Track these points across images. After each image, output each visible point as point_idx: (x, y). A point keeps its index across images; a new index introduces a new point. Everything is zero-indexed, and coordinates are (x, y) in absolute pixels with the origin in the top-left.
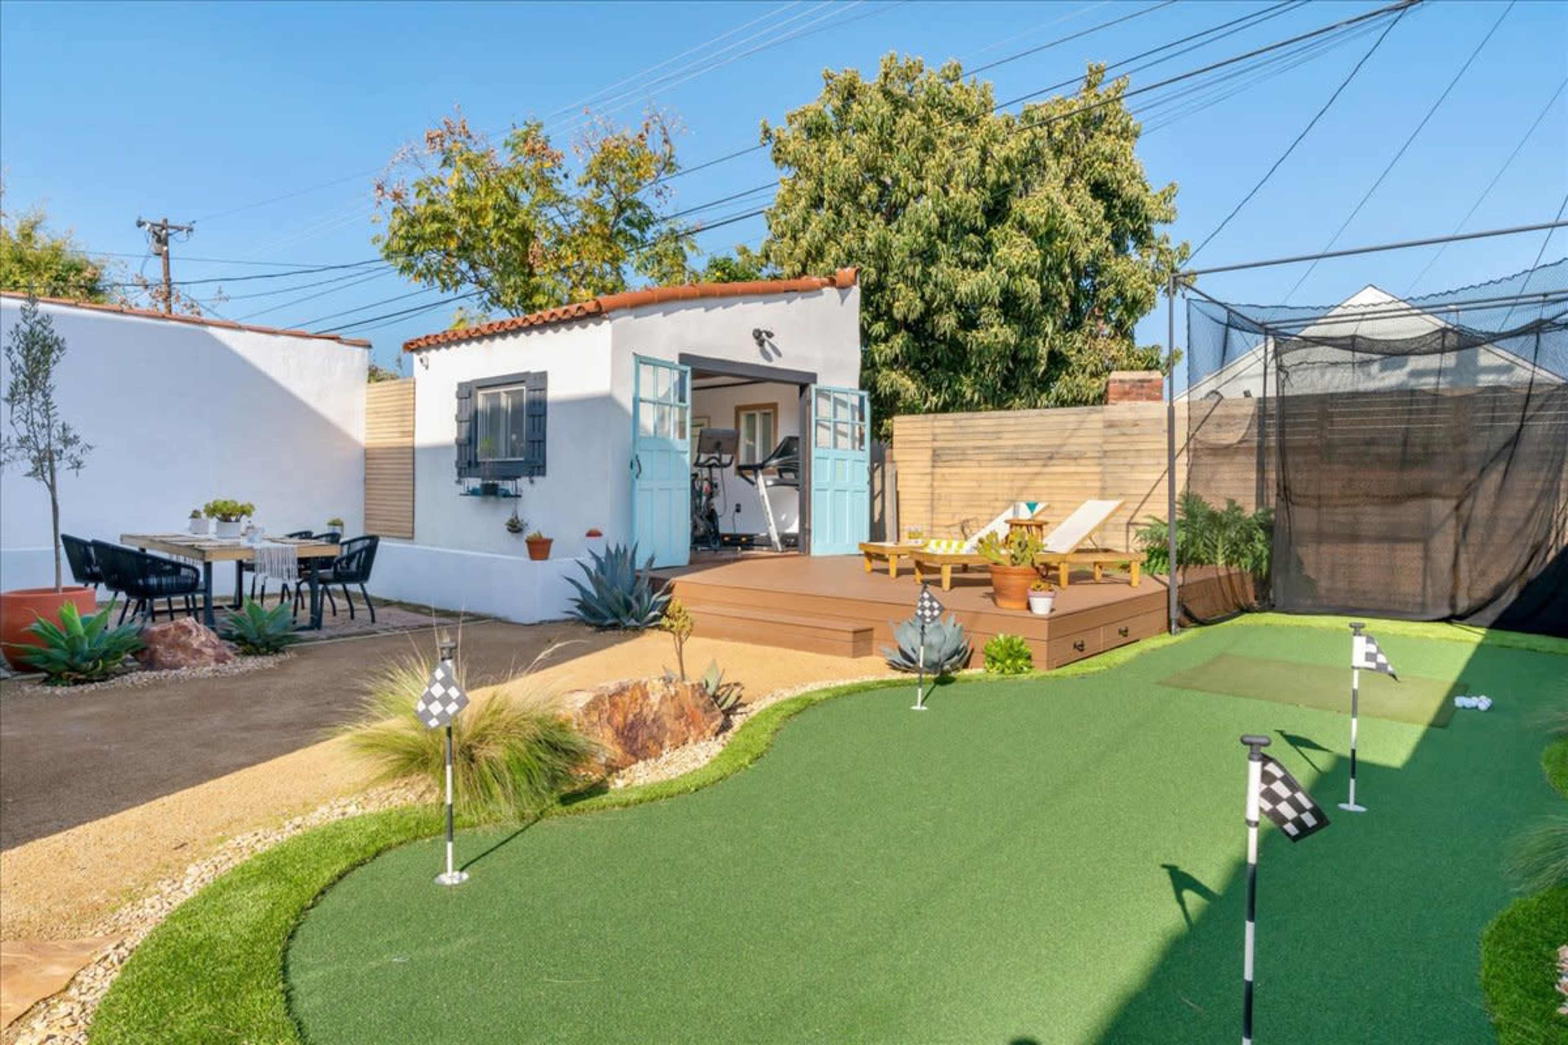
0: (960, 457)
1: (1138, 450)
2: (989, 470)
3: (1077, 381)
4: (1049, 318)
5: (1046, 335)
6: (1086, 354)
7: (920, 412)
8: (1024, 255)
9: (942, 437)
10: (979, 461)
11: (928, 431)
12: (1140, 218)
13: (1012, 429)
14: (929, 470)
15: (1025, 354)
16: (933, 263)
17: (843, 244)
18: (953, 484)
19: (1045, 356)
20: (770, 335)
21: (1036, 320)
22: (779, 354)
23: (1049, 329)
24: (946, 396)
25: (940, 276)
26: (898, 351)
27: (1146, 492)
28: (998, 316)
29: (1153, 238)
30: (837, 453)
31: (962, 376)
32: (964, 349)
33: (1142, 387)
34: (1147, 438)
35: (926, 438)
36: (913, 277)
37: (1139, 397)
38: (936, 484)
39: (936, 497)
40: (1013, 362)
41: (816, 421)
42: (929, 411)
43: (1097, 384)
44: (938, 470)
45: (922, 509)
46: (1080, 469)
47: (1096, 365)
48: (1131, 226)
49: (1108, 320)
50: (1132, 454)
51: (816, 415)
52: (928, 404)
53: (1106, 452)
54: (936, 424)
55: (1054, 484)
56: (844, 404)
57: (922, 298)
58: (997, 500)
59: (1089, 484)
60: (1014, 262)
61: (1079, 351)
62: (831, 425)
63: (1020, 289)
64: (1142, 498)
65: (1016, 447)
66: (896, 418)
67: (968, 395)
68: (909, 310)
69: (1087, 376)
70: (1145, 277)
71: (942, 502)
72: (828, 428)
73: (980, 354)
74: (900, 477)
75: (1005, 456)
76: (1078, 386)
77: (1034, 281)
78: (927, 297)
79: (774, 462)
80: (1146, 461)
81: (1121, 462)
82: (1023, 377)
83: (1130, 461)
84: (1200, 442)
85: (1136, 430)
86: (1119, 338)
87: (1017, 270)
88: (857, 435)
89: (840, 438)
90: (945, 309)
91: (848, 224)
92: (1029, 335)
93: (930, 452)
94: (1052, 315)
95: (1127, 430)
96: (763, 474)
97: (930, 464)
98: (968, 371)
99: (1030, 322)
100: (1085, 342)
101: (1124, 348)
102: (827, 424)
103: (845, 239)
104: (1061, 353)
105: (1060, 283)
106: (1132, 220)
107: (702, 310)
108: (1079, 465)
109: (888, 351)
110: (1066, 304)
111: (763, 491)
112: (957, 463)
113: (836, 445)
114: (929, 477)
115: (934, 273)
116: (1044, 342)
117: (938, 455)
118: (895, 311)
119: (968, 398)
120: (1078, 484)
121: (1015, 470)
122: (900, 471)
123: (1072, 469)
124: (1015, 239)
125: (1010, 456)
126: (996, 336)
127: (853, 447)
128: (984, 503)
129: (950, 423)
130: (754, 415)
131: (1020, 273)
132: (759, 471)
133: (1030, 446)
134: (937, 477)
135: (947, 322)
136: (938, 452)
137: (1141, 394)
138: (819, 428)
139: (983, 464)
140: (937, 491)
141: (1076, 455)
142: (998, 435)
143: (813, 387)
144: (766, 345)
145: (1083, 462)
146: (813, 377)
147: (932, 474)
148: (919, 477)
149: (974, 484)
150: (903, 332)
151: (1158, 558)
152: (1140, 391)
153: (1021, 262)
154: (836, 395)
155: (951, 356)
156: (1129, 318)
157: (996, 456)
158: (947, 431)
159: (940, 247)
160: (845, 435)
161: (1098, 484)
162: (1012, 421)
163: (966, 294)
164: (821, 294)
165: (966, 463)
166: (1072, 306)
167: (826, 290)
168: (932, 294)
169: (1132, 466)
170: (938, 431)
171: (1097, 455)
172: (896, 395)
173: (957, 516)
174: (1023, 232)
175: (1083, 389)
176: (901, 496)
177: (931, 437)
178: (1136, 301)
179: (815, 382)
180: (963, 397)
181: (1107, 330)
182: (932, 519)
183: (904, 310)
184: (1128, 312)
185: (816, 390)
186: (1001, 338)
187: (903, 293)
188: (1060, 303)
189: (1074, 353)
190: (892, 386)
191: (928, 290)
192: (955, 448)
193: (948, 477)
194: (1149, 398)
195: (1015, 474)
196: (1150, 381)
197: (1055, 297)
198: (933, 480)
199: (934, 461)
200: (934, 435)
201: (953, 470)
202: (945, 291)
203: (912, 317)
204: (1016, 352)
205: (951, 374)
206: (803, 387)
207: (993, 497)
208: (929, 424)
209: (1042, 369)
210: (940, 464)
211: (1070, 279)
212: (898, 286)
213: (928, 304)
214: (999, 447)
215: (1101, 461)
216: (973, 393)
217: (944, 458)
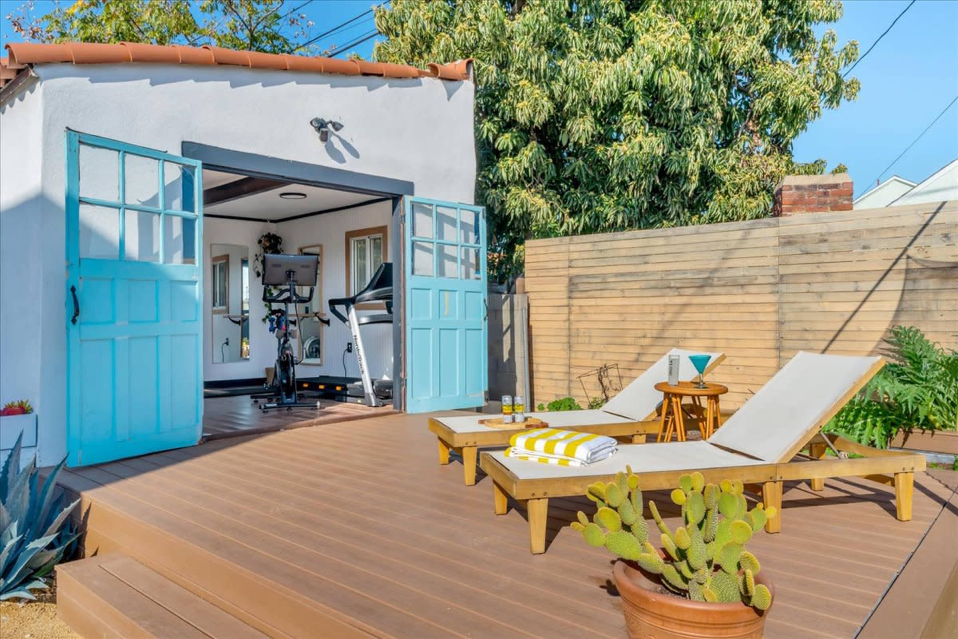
0: (600, 286)
1: (826, 274)
2: (636, 301)
3: (732, 201)
4: (700, 129)
5: (697, 149)
6: (740, 173)
7: (556, 236)
8: (672, 40)
9: (580, 263)
10: (623, 290)
11: (561, 256)
12: (799, 19)
13: (662, 250)
14: (565, 302)
15: (674, 168)
16: (563, 56)
17: (456, 36)
18: (593, 317)
19: (697, 172)
20: (337, 126)
21: (686, 130)
22: (356, 154)
23: (701, 141)
24: (585, 219)
25: (571, 69)
26: (527, 165)
27: (838, 327)
28: (642, 124)
29: (813, 41)
30: (443, 283)
31: (603, 196)
32: (606, 166)
33: (825, 194)
34: (838, 257)
35: (561, 265)
36: (537, 70)
37: (821, 206)
38: (572, 317)
39: (573, 333)
40: (660, 178)
41: (413, 243)
42: (566, 234)
43: (754, 204)
44: (575, 302)
45: (560, 347)
46: (748, 299)
47: (753, 184)
48: (789, 27)
49: (763, 133)
50: (820, 278)
51: (413, 233)
52: (565, 227)
53: (782, 276)
54: (572, 248)
55: (715, 317)
56: (453, 222)
57: (552, 97)
58: (644, 337)
59: (762, 317)
60: (660, 48)
61: (733, 169)
62: (434, 248)
63: (667, 83)
64: (832, 335)
65: (668, 272)
66: (528, 243)
67: (611, 218)
68: (535, 111)
69: (743, 196)
70: (808, 82)
71: (580, 340)
72: (429, 251)
73: (622, 166)
74: (532, 310)
75: (653, 283)
76: (733, 206)
77: (685, 73)
78: (557, 94)
79: (369, 294)
80: (838, 287)
81: (804, 288)
82: (672, 196)
83: (815, 288)
84: (916, 261)
85: (824, 247)
86: (776, 154)
87: (664, 59)
88: (472, 260)
89: (448, 264)
90: (579, 113)
91: (463, 15)
92: (678, 148)
93: (567, 280)
94: (703, 126)
95: (811, 247)
96: (356, 309)
97: (565, 295)
98: (610, 191)
99: (679, 131)
100: (738, 159)
101: (784, 163)
102: (429, 246)
103: (457, 31)
104: (713, 173)
105: (712, 91)
106: (790, 20)
107: (227, 83)
108: (748, 293)
109: (516, 165)
110: (719, 115)
111: (356, 330)
112: (597, 294)
113: (441, 272)
114: (566, 310)
115: (564, 66)
116: (695, 155)
117: (573, 284)
118: (519, 113)
119: (611, 221)
120: (747, 317)
121: (667, 300)
122: (533, 303)
123: (739, 299)
124: (660, 24)
125: (660, 284)
126: (641, 147)
127: (467, 276)
128: (629, 340)
129: (588, 247)
130: (364, 241)
131: (665, 63)
132: (352, 306)
133: (685, 272)
134: (575, 309)
135: (582, 126)
136: (576, 281)
137: (825, 203)
138: (417, 252)
139: (627, 293)
140: (574, 326)
141: (742, 281)
142: (644, 258)
143: (407, 199)
144: (333, 139)
145: (753, 289)
146: (409, 188)
147: (568, 306)
148: (555, 310)
149: (616, 317)
150: (534, 144)
151: (865, 417)
152: (822, 199)
153: (669, 48)
154: (440, 210)
155: (590, 172)
156: (789, 130)
157: (643, 285)
158: (586, 255)
159: (570, 36)
160: (453, 259)
161: (774, 317)
162: (661, 242)
163: (603, 89)
164: (420, 84)
165: (607, 293)
166: (724, 119)
167: (425, 80)
168: (563, 93)
169: (820, 294)
170: (575, 256)
171: (772, 280)
172: (526, 216)
173: (597, 357)
174: (669, 16)
175: (740, 210)
176: (534, 332)
177: (567, 264)
178: (796, 110)
179: (412, 194)
180: (606, 220)
181: (764, 145)
182: (570, 358)
183: (528, 111)
184: (788, 124)
185: (413, 205)
186: (646, 149)
187: (528, 91)
188: (710, 114)
189: (726, 171)
190: (522, 207)
191: (557, 87)
192: (594, 276)
193: (586, 310)
194: (836, 207)
195: (666, 305)
196: (836, 186)
197: (706, 106)
198: (570, 313)
199: (571, 291)
200: (571, 261)
201: (592, 302)
202: (577, 88)
203: (540, 119)
204: (663, 166)
205: (592, 193)
206: (396, 199)
207: (640, 333)
208: (563, 248)
209: (693, 187)
210: (578, 295)
211: (722, 87)
212: (521, 83)
213: (559, 107)
214: (644, 273)
215: (776, 289)
216: (616, 215)
217: (582, 287)
